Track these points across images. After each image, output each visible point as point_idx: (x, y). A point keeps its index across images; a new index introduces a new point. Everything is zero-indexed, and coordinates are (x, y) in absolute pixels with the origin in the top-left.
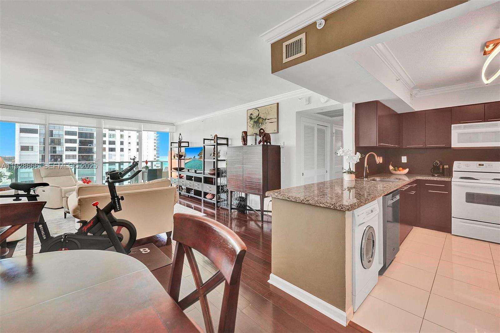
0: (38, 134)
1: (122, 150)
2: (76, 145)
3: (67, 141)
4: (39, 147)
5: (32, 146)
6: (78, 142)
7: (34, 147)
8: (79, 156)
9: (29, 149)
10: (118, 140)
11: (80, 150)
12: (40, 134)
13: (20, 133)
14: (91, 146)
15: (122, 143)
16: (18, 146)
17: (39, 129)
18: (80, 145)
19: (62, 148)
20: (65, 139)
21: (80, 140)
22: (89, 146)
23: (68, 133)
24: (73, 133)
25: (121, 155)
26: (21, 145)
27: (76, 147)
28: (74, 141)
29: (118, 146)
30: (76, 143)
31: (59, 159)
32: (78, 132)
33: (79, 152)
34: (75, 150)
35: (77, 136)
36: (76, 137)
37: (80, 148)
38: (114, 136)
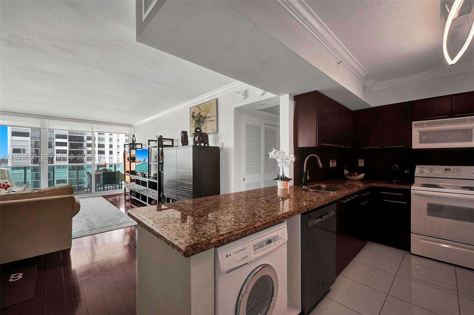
0: (29, 137)
1: (111, 153)
2: (67, 148)
3: (58, 144)
4: (30, 149)
5: (24, 149)
6: (68, 145)
7: (26, 150)
9: (21, 151)
10: (107, 143)
11: (71, 153)
12: (31, 137)
13: (12, 136)
14: (81, 149)
15: (111, 146)
16: (10, 149)
17: (30, 132)
19: (53, 150)
20: (56, 142)
21: (70, 143)
22: (80, 149)
23: (58, 136)
24: (64, 137)
25: (110, 158)
26: (14, 148)
27: (66, 150)
28: (65, 144)
29: (107, 149)
30: (67, 146)
32: (69, 136)
33: (69, 154)
34: (66, 153)
35: (67, 139)
36: (66, 141)
37: (69, 151)
38: (103, 139)
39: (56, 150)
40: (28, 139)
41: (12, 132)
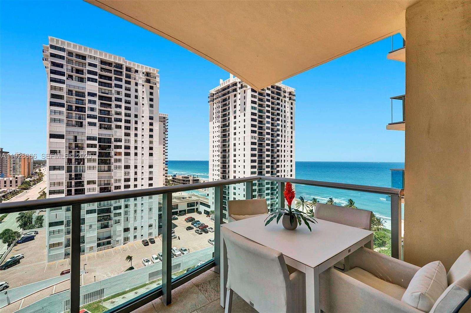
0: (64, 139)
1: (136, 154)
2: (96, 150)
3: (89, 146)
5: (60, 150)
6: (98, 146)
7: (61, 151)
8: (99, 159)
9: (57, 153)
10: (132, 145)
11: (100, 155)
12: (66, 139)
13: (50, 138)
14: (109, 150)
15: (136, 148)
16: (48, 150)
17: (65, 134)
18: (99, 150)
19: (84, 152)
20: (87, 144)
22: (107, 150)
23: (89, 138)
24: (94, 139)
25: (135, 159)
26: (51, 149)
27: (96, 152)
28: (95, 146)
29: (132, 151)
30: (96, 148)
31: (82, 163)
32: (98, 138)
33: (99, 156)
34: (95, 154)
36: (96, 142)
37: (99, 153)
38: (129, 141)
39: (88, 151)
40: (64, 141)
41: (50, 134)
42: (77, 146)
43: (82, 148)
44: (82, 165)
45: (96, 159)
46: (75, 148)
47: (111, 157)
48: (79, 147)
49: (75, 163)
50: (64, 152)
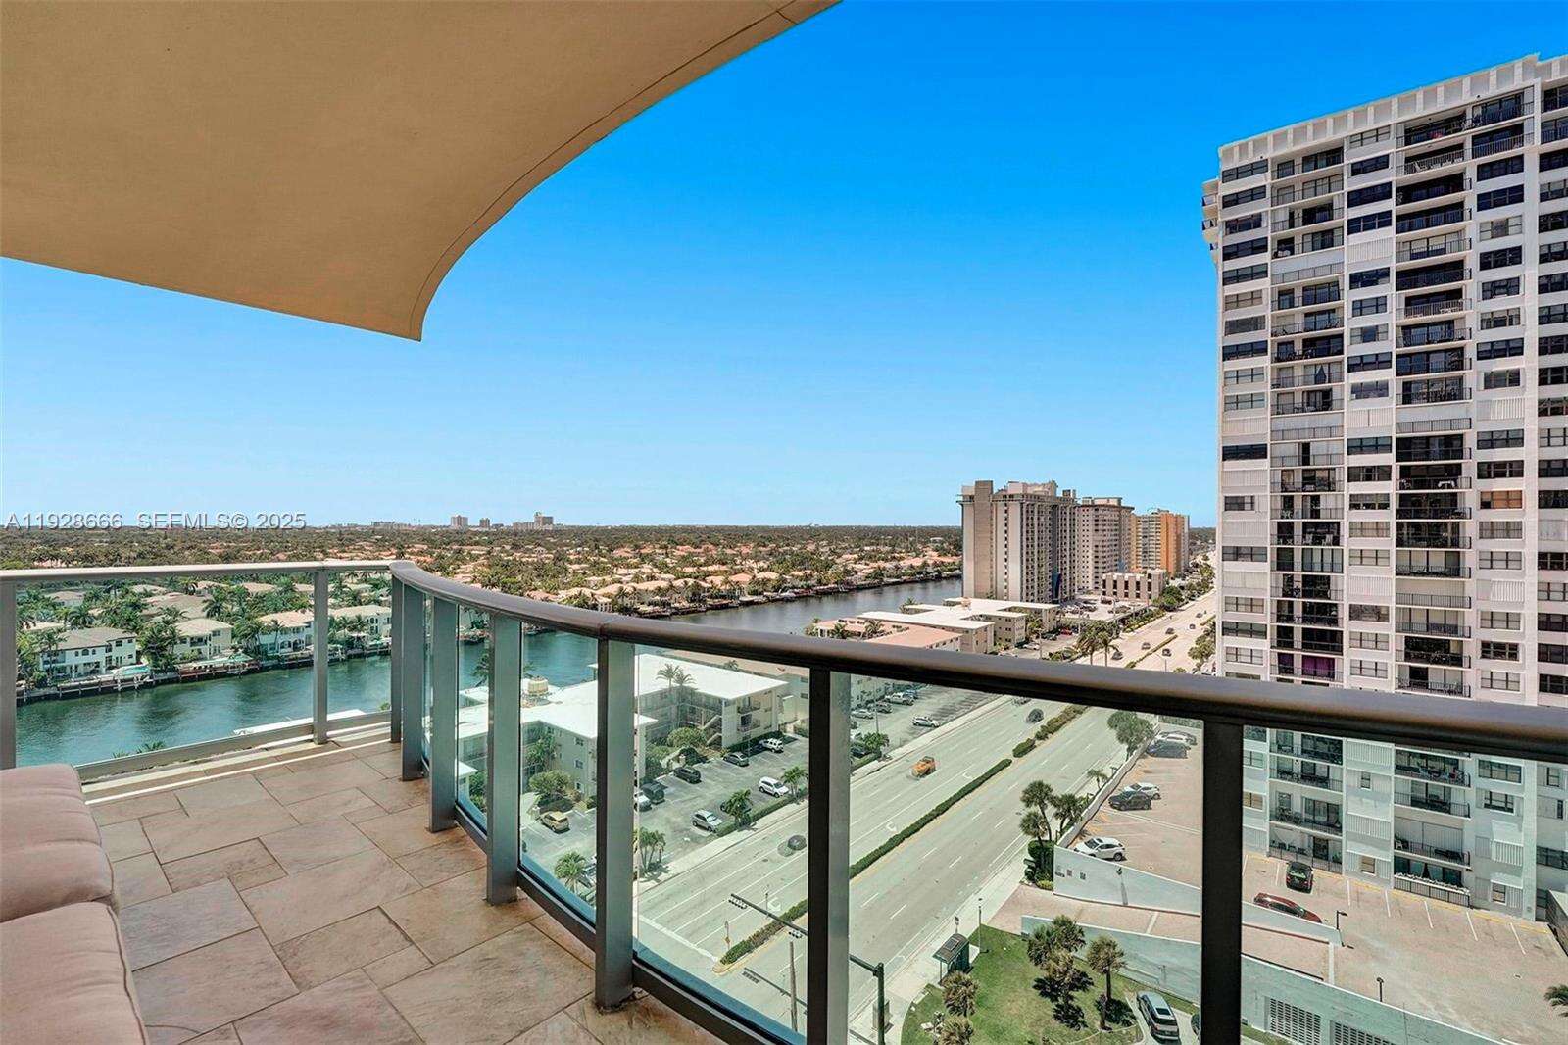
0: (1266, 457)
2: (1390, 488)
3: (1354, 475)
4: (1269, 498)
5: (1253, 497)
6: (1395, 473)
7: (1256, 498)
8: (1400, 526)
9: (1246, 505)
11: (1407, 505)
12: (1271, 457)
13: (1224, 459)
14: (1450, 487)
16: (1219, 498)
17: (1269, 442)
18: (1402, 487)
19: (1339, 497)
20: (1349, 468)
21: (1401, 466)
22: (1443, 487)
23: (1357, 447)
24: (1377, 445)
26: (1227, 495)
27: (1388, 495)
28: (1382, 473)
30: (1390, 479)
31: (1329, 538)
32: (1398, 439)
33: (1400, 513)
34: (1385, 506)
35: (1390, 452)
36: (1388, 459)
37: (1403, 498)
39: (1351, 496)
40: (1264, 464)
41: (1223, 447)
42: (1309, 479)
43: (1329, 485)
44: (1328, 545)
45: (1388, 523)
46: (1304, 485)
47: (1460, 515)
48: (1318, 481)
49: (1304, 537)
50: (1267, 501)
